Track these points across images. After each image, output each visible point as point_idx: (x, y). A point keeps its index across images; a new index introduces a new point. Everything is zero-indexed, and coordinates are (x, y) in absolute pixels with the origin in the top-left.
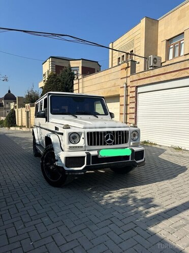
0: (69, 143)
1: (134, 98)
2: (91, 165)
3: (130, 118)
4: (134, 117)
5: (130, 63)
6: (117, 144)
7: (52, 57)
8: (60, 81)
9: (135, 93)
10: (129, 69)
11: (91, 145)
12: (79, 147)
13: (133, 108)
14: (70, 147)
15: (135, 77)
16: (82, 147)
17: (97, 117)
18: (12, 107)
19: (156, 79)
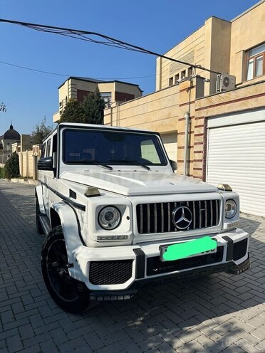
0: (97, 229)
1: (202, 137)
2: (146, 277)
3: (194, 169)
4: (201, 167)
5: (194, 80)
6: (197, 227)
7: (71, 78)
8: (83, 112)
9: (203, 128)
10: (194, 90)
11: (145, 231)
12: (118, 237)
13: (200, 152)
14: (100, 238)
15: (203, 103)
16: (125, 237)
17: (149, 169)
18: (14, 150)
19: (241, 105)
